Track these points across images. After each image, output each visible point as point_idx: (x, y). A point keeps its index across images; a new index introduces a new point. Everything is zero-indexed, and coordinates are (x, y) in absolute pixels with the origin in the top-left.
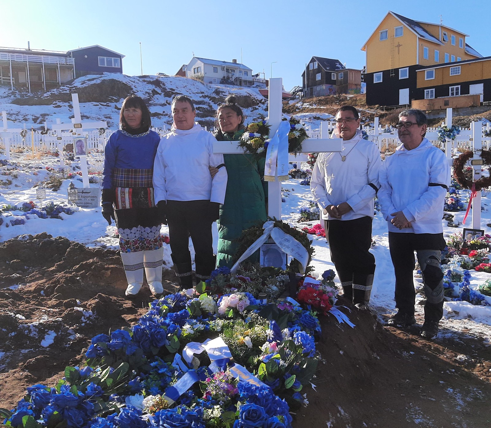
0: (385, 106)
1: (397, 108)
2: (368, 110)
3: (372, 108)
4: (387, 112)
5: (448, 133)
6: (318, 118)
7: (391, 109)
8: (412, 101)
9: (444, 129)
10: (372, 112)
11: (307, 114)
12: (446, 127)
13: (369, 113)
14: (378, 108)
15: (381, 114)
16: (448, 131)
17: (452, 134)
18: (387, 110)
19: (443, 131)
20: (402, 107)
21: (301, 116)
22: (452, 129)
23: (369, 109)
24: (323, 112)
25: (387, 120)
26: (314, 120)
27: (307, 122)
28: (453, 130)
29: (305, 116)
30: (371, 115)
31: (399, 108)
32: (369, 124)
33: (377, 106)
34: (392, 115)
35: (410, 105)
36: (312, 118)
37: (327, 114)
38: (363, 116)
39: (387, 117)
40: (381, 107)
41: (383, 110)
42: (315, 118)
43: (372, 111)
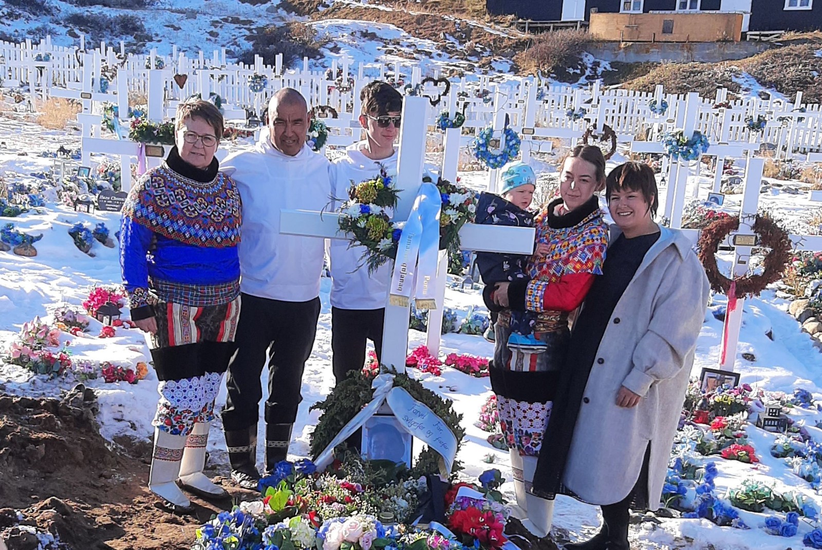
0: (530, 21)
1: (556, 28)
2: (490, 27)
3: (498, 23)
4: (532, 36)
5: (685, 148)
6: (372, 36)
7: (542, 30)
8: (591, 15)
9: (678, 137)
10: (498, 33)
11: (346, 22)
12: (681, 134)
13: (491, 34)
14: (512, 24)
15: (520, 39)
16: (686, 145)
17: (692, 151)
18: (533, 30)
19: (674, 143)
20: (567, 27)
21: (332, 26)
22: (693, 139)
23: (492, 23)
24: (384, 20)
25: (533, 56)
26: (363, 39)
27: (345, 43)
28: (695, 143)
29: (340, 27)
30: (495, 41)
31: (561, 28)
32: (491, 62)
33: (510, 17)
34: (543, 45)
35: (586, 25)
36: (358, 34)
37: (392, 27)
38: (478, 40)
39: (532, 49)
40: (520, 20)
41: (525, 31)
42: (365, 35)
43: (499, 30)
